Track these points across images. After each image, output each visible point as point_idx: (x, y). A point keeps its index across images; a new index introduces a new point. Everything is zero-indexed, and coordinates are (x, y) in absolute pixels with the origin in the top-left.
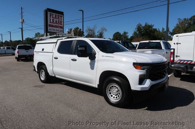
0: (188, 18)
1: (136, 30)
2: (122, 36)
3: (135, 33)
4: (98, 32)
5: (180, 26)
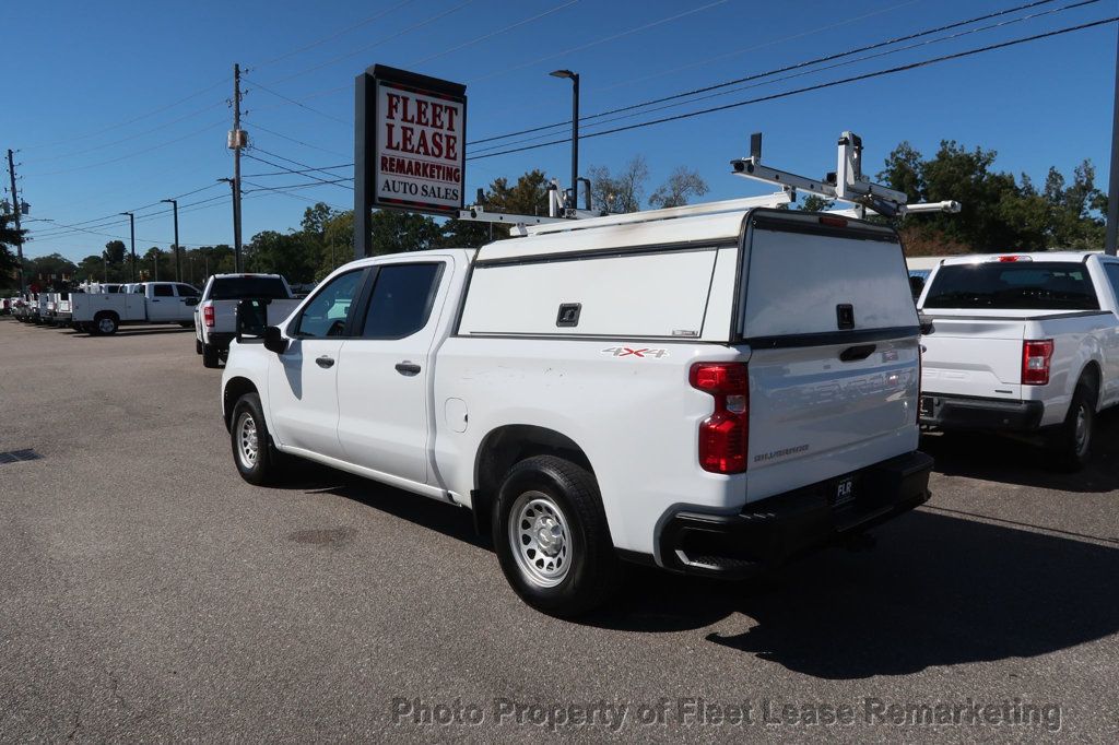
4: (655, 196)
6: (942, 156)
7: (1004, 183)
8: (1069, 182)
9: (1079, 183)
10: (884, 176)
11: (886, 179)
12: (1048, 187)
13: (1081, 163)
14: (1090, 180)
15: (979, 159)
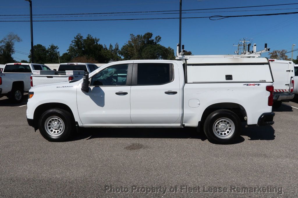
0: (141, 36)
1: (73, 44)
2: (48, 51)
3: (71, 49)
4: (2, 41)
5: (133, 45)
6: (88, 38)
7: (101, 46)
8: (114, 48)
9: (116, 48)
10: (74, 41)
11: (74, 42)
12: (110, 48)
13: (116, 44)
14: (118, 47)
15: (96, 40)
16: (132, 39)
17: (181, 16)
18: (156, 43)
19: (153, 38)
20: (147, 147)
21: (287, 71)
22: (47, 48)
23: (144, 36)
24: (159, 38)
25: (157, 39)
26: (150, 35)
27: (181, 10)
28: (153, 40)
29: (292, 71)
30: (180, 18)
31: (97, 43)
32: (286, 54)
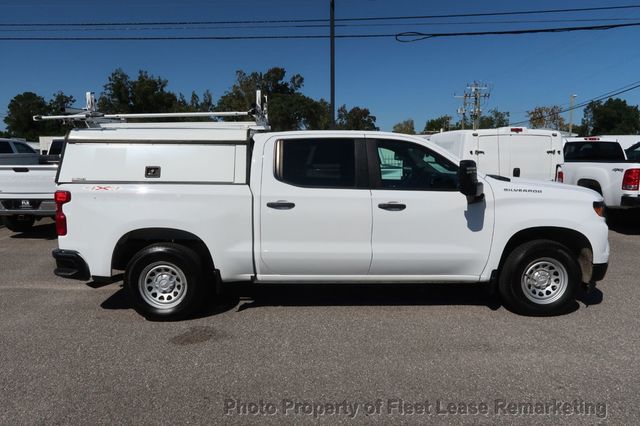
0: (261, 74)
1: (108, 92)
2: (50, 108)
5: (244, 94)
6: (141, 79)
7: (171, 97)
10: (108, 87)
11: (110, 89)
13: (205, 91)
15: (160, 84)
16: (241, 82)
17: (332, 31)
18: (293, 90)
19: (287, 79)
20: (225, 335)
21: (549, 152)
22: (47, 101)
23: (268, 76)
24: (299, 80)
25: (296, 80)
26: (278, 73)
27: (332, 19)
28: (286, 84)
29: (559, 152)
30: (332, 37)
31: (162, 90)
32: (561, 115)
